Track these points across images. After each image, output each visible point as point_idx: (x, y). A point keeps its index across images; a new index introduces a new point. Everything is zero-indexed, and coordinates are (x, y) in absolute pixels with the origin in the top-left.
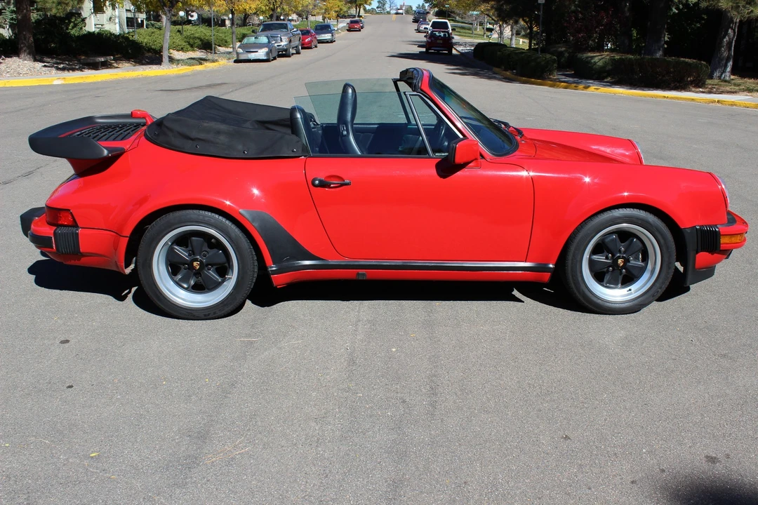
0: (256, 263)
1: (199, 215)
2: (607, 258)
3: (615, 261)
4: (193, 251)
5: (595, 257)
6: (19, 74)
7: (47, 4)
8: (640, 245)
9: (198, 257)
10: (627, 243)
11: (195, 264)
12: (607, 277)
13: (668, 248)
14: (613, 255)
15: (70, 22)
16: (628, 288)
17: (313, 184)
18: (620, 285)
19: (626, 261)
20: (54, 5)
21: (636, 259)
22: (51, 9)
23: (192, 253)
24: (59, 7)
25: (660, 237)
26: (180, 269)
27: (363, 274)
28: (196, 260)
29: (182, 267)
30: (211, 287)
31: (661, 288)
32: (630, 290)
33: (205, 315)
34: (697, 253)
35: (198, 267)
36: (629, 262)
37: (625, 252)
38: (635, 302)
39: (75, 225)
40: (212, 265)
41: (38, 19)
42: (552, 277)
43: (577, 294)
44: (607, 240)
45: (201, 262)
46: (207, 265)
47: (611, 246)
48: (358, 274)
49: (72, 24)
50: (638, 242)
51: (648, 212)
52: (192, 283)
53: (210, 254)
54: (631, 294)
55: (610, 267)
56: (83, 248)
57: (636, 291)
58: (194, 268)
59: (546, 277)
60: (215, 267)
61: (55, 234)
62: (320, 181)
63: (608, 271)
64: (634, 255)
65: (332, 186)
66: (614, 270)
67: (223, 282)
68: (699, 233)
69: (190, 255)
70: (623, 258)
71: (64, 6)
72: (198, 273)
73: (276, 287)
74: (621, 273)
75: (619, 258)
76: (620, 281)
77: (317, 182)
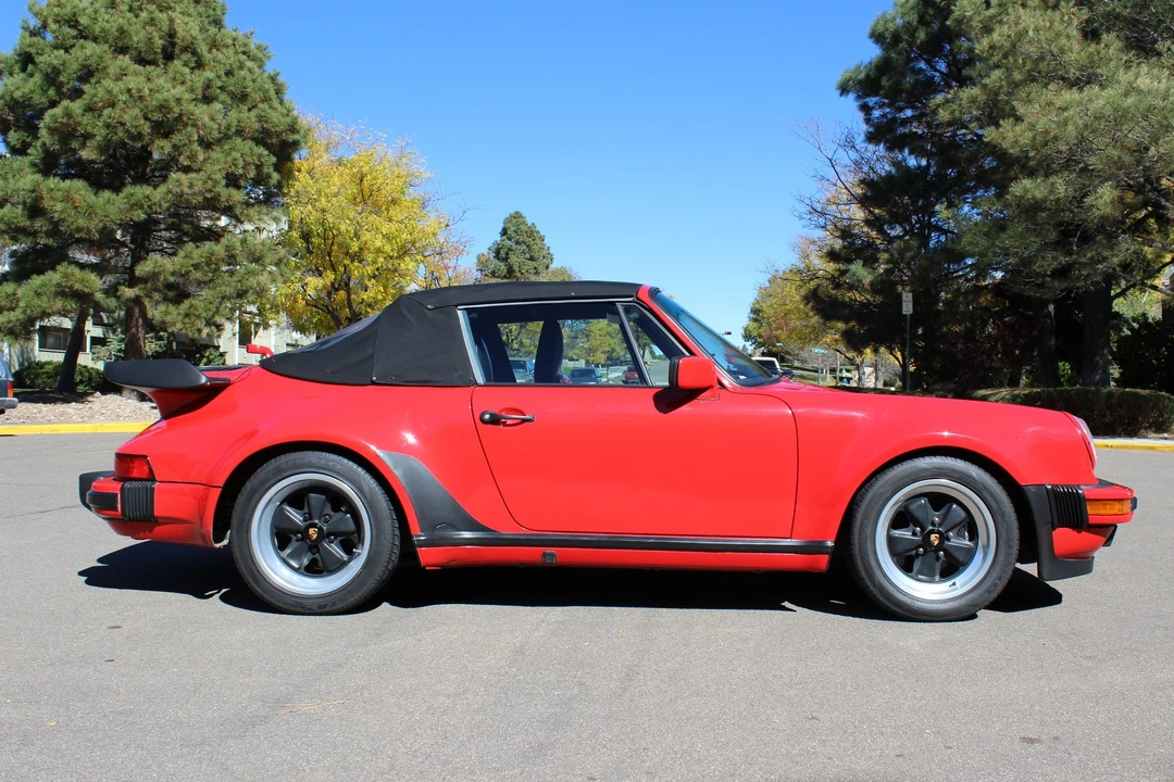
0: (397, 533)
1: (321, 459)
2: (914, 534)
3: (926, 537)
4: (310, 514)
5: (897, 533)
6: (118, 416)
7: (170, 317)
8: (963, 514)
9: (317, 521)
10: (942, 511)
11: (311, 531)
12: (917, 565)
13: (1003, 515)
14: (923, 529)
15: (202, 357)
16: (951, 582)
17: (482, 420)
18: (937, 578)
19: (944, 538)
20: (180, 317)
21: (960, 535)
22: (174, 324)
23: (308, 517)
24: (187, 320)
25: (989, 498)
26: (290, 540)
27: (552, 555)
28: (314, 526)
29: (294, 538)
30: (331, 569)
31: (1000, 578)
32: (954, 584)
33: (320, 607)
34: (1054, 529)
35: (315, 536)
36: (949, 540)
37: (940, 525)
38: (963, 601)
39: (152, 479)
40: (336, 535)
41: (156, 352)
42: (832, 562)
43: (872, 588)
44: (913, 507)
45: (320, 529)
46: (329, 535)
47: (918, 514)
48: (544, 554)
49: (205, 360)
50: (959, 509)
51: (969, 461)
52: (306, 562)
53: (334, 519)
54: (956, 589)
55: (920, 546)
56: (159, 510)
57: (963, 585)
58: (309, 537)
59: (822, 562)
60: (339, 539)
61: (122, 489)
62: (491, 415)
63: (918, 555)
64: (956, 530)
65: (509, 422)
66: (925, 551)
67: (350, 561)
68: (1052, 497)
69: (305, 520)
70: (939, 532)
71: (193, 318)
72: (314, 547)
73: (424, 568)
74: (938, 558)
75: (932, 532)
76: (938, 571)
77: (487, 417)
